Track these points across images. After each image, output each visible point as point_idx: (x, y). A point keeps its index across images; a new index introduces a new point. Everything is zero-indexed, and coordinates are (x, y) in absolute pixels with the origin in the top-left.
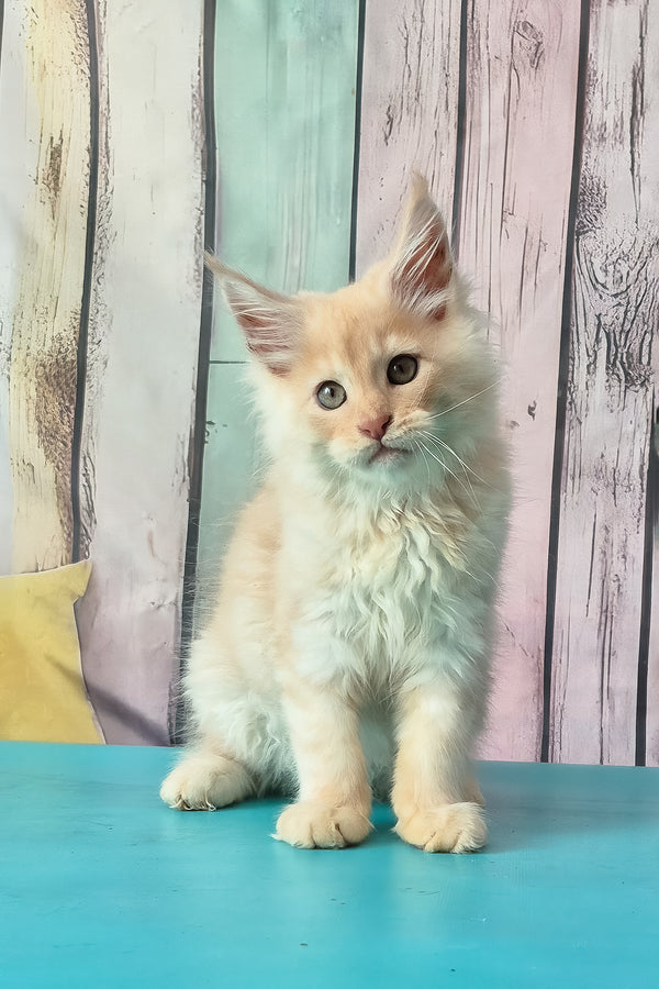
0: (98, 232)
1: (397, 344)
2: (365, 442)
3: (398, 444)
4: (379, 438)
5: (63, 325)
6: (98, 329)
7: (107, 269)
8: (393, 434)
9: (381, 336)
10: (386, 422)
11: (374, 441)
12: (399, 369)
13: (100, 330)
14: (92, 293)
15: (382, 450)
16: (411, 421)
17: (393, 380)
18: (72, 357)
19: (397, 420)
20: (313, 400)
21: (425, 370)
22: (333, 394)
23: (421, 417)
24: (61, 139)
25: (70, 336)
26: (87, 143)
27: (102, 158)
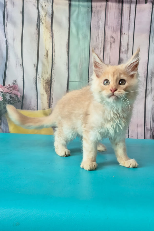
0: (53, 63)
1: (123, 77)
2: (111, 92)
3: (117, 95)
4: (113, 92)
5: (48, 75)
6: (53, 76)
7: (55, 68)
8: (116, 93)
9: (120, 74)
10: (116, 90)
11: (112, 93)
12: (122, 82)
13: (54, 76)
14: (53, 71)
15: (113, 95)
16: (121, 92)
17: (119, 84)
18: (50, 80)
19: (118, 90)
20: (103, 83)
21: (127, 84)
22: (107, 82)
23: (123, 92)
24: (48, 50)
25: (49, 77)
26: (52, 50)
27: (54, 52)
